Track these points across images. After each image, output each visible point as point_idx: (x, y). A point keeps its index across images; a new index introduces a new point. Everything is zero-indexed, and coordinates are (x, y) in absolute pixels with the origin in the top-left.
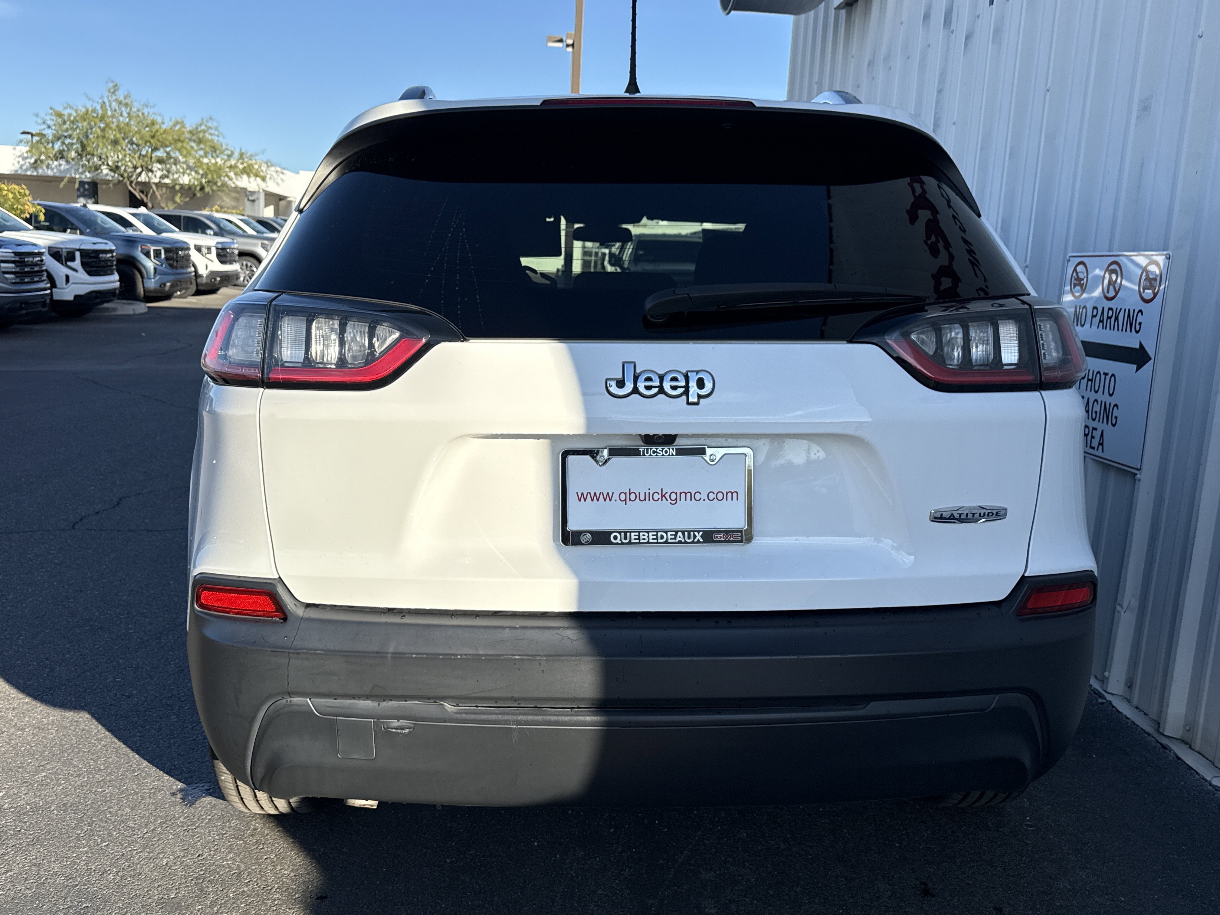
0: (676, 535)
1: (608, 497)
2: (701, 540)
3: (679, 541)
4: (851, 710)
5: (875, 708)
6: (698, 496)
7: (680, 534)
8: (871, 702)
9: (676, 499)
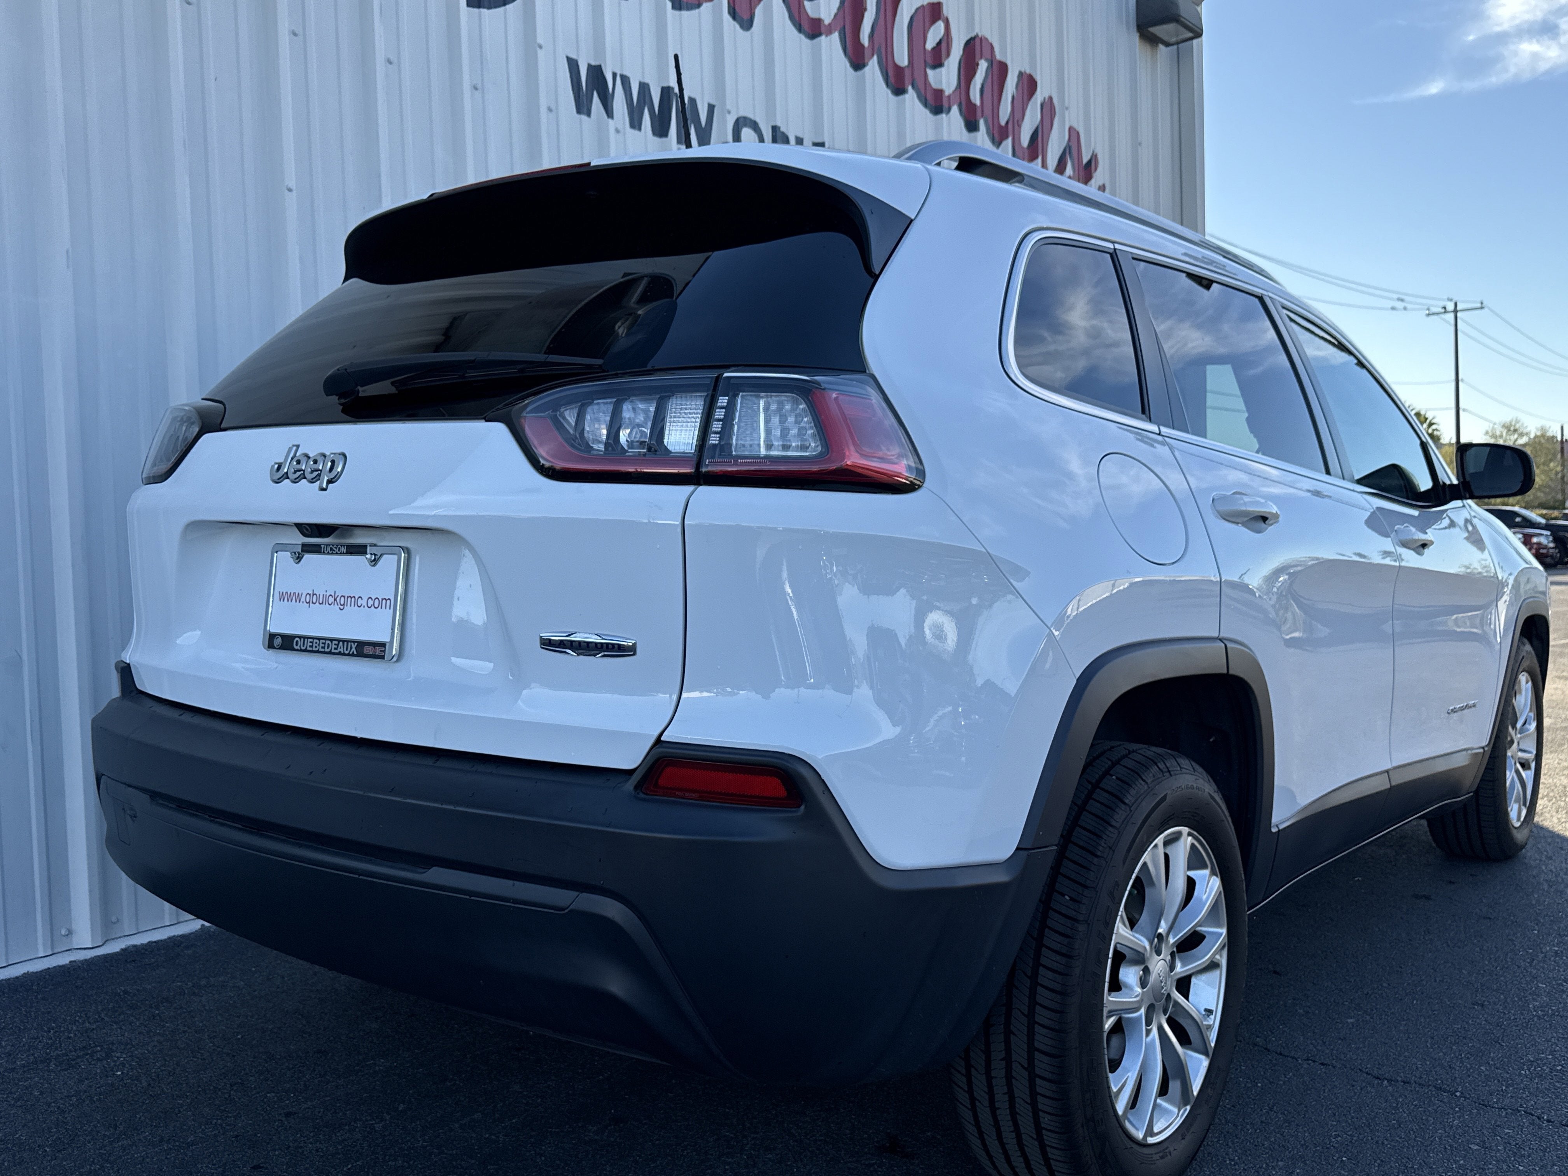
0: (338, 645)
1: (298, 598)
2: (355, 653)
3: (340, 652)
4: (412, 871)
5: (437, 875)
6: (360, 602)
7: (341, 643)
8: (435, 866)
9: (344, 605)
